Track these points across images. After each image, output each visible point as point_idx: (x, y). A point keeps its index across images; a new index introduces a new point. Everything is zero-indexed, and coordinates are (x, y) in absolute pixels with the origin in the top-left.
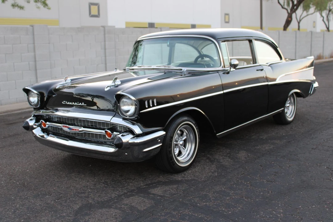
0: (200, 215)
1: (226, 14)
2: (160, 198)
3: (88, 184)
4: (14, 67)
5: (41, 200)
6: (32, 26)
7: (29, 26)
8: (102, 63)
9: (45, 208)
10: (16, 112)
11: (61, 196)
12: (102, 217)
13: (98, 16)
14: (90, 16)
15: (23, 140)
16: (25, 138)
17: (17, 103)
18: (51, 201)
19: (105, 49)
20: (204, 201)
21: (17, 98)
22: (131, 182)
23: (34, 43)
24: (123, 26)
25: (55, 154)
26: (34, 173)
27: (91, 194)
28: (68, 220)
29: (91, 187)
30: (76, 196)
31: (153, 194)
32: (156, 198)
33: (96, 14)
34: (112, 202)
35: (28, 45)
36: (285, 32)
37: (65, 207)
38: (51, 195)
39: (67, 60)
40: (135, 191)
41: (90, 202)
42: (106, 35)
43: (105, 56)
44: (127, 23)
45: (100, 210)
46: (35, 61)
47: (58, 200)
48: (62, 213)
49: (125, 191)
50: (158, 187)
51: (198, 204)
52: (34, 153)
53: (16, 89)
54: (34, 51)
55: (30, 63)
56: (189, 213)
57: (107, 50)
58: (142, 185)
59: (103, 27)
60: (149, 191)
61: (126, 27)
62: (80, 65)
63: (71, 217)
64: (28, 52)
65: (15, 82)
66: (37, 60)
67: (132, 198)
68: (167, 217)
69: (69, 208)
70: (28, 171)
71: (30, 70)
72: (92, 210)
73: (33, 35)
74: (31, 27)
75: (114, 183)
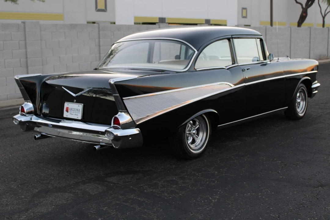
0: (143, 199)
1: (243, 9)
2: (113, 185)
3: (53, 173)
4: (5, 63)
5: (6, 185)
6: (24, 23)
7: (20, 23)
8: (96, 61)
9: (7, 191)
10: (6, 109)
11: (25, 182)
12: (55, 200)
14: (97, 10)
15: (4, 135)
16: (7, 133)
17: (8, 99)
18: (15, 186)
19: (99, 46)
20: (152, 188)
21: (7, 95)
22: (92, 172)
23: (25, 40)
25: (30, 147)
26: (6, 163)
27: (52, 181)
28: (25, 201)
29: (54, 176)
30: (38, 182)
31: (109, 182)
32: (110, 185)
33: (103, 8)
34: (69, 188)
35: (19, 42)
36: (299, 28)
37: (25, 191)
38: (16, 181)
39: (60, 57)
40: (93, 179)
41: (49, 187)
42: (101, 32)
43: (100, 54)
44: (136, 18)
45: (56, 194)
46: (27, 58)
47: (21, 185)
48: (21, 196)
49: (84, 179)
50: (115, 176)
51: (145, 191)
52: (12, 146)
53: (7, 85)
54: (26, 48)
55: (22, 60)
56: (134, 198)
57: (101, 48)
58: (101, 174)
59: (98, 24)
60: (106, 179)
62: (73, 62)
63: (27, 199)
64: (20, 49)
65: (6, 79)
66: (28, 56)
67: (88, 184)
68: (113, 200)
69: (28, 192)
70: (1, 161)
71: (21, 67)
72: (49, 194)
73: (25, 31)
75: (76, 172)
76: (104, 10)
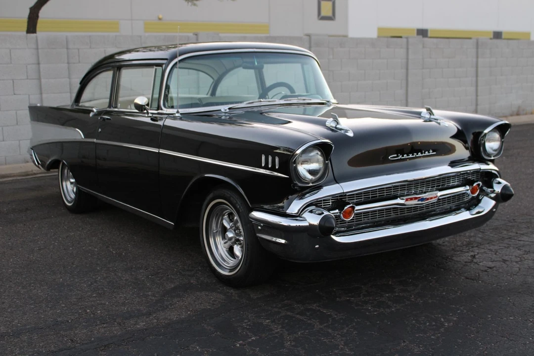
0: (330, 312)
5: (131, 275)
6: (196, 34)
7: (191, 35)
9: (130, 283)
11: (159, 271)
12: (195, 301)
13: (333, 17)
14: (320, 17)
18: (143, 276)
20: (350, 295)
24: (374, 35)
28: (150, 300)
30: (178, 273)
33: (330, 14)
37: (156, 285)
38: (147, 269)
41: (192, 282)
42: (313, 49)
44: (380, 30)
45: (198, 293)
47: (153, 276)
48: (147, 292)
51: (338, 299)
56: (316, 308)
59: (309, 35)
61: (379, 37)
63: (155, 297)
68: (282, 310)
72: (188, 292)
74: (195, 36)
76: (331, 18)
